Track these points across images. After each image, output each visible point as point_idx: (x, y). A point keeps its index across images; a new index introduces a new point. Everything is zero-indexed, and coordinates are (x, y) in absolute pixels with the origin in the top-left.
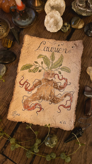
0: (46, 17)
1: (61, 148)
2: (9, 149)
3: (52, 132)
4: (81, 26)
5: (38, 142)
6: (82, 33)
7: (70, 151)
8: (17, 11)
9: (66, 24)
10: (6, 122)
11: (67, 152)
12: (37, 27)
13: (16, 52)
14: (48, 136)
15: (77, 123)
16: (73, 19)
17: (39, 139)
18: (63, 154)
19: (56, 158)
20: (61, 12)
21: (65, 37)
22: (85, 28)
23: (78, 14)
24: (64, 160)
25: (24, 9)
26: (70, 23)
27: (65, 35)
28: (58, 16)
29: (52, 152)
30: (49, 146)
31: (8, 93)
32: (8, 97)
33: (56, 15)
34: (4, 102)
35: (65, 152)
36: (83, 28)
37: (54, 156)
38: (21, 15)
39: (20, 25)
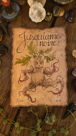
0: (30, 9)
1: (60, 123)
2: (15, 132)
3: (50, 111)
4: (62, 14)
5: (39, 121)
6: (64, 20)
7: (68, 125)
8: (3, 7)
9: (49, 14)
10: (8, 108)
11: (65, 126)
12: (22, 19)
13: (7, 44)
14: (47, 116)
15: (70, 100)
16: (54, 8)
17: (39, 119)
18: (62, 129)
19: (57, 133)
20: (43, 3)
21: (50, 26)
22: (65, 16)
23: (57, 3)
24: (64, 133)
25: (9, 5)
26: (52, 12)
27: (48, 23)
28: (41, 7)
29: (52, 128)
30: (49, 123)
31: (6, 82)
32: (6, 86)
33: (39, 7)
34: (3, 91)
35: (63, 127)
36: (64, 15)
37: (55, 132)
38: (7, 10)
39: (7, 19)
